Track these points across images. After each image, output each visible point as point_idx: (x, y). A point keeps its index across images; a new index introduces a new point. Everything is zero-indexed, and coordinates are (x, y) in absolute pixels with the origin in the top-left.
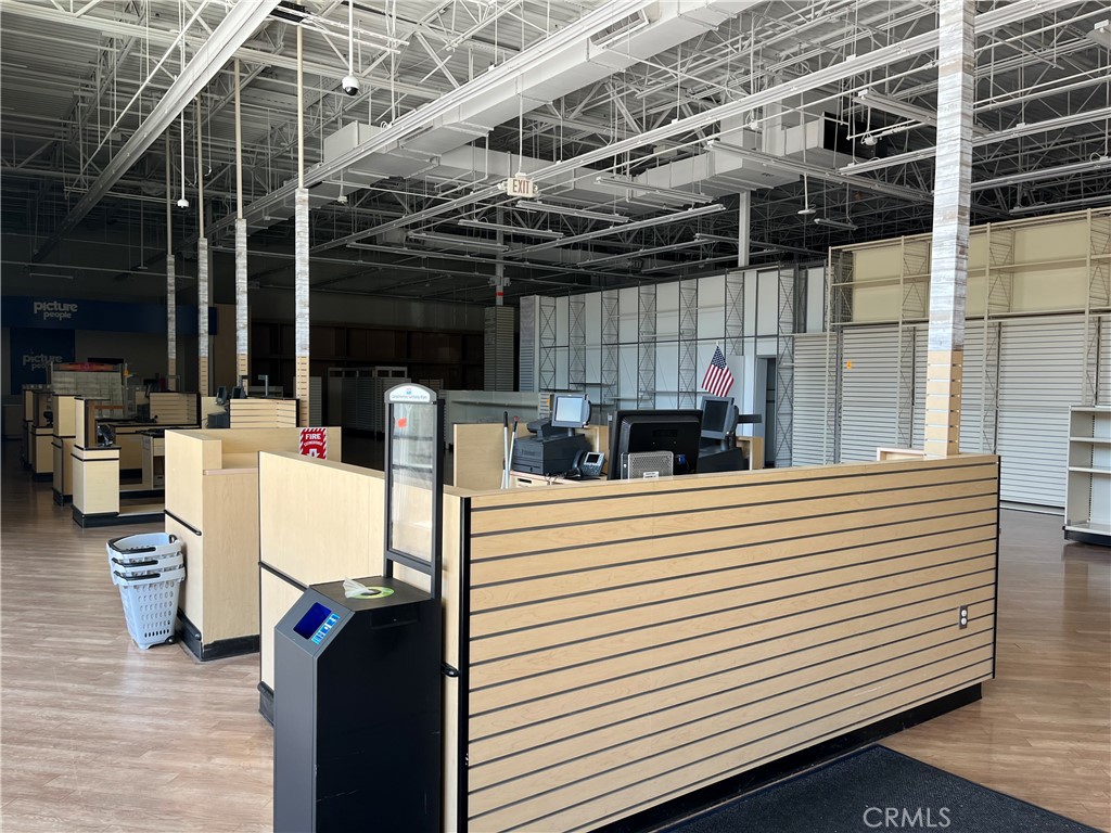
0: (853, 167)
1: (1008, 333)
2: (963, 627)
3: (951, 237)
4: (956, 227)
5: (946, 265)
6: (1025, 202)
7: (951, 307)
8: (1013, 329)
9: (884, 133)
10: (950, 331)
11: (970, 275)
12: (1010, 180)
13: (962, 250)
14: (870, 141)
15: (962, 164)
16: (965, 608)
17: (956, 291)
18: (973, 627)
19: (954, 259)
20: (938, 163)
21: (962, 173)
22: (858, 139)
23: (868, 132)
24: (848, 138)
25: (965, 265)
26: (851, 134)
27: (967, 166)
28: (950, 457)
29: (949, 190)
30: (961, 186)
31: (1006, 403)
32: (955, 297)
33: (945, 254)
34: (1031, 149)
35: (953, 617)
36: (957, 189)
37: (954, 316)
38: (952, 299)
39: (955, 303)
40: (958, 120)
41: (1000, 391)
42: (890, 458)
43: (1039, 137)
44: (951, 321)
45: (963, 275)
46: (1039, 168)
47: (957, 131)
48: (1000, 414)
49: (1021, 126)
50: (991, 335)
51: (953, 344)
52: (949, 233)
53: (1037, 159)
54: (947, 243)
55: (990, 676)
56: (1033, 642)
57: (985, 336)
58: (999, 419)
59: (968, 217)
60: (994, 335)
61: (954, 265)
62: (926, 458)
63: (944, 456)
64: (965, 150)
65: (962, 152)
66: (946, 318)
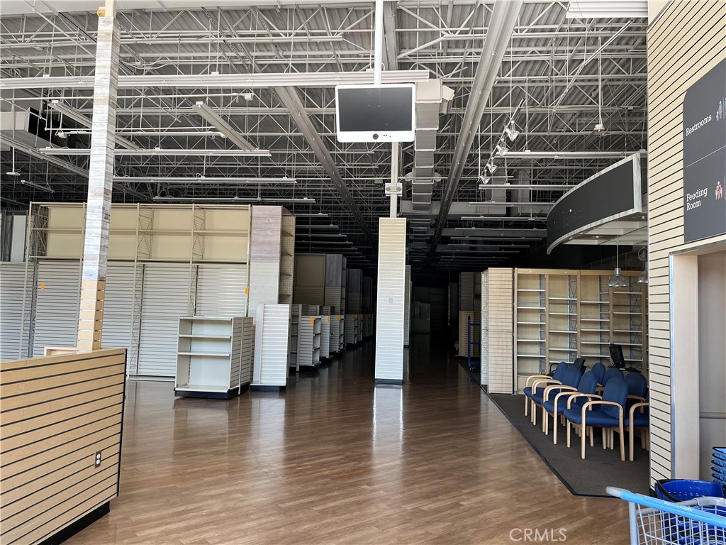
0: (49, 150)
1: (149, 271)
2: (97, 466)
3: (99, 207)
4: (102, 201)
5: (96, 225)
6: (163, 195)
7: (98, 252)
8: (152, 270)
9: (72, 132)
10: (97, 268)
11: (112, 232)
12: (153, 179)
13: (106, 217)
14: (61, 135)
15: (107, 162)
16: (99, 453)
17: (101, 242)
18: (104, 465)
19: (101, 222)
20: (92, 159)
21: (107, 168)
22: (54, 132)
23: (60, 129)
24: (46, 129)
25: (108, 226)
26: (49, 127)
27: (111, 165)
28: (94, 351)
29: (99, 177)
30: (106, 176)
31: (146, 314)
32: (101, 246)
33: (95, 217)
34: (167, 164)
35: (91, 460)
36: (104, 177)
37: (100, 258)
38: (99, 247)
39: (101, 250)
40: (105, 134)
41: (143, 307)
42: (54, 354)
43: (172, 158)
44: (98, 261)
45: (107, 233)
46: (172, 176)
47: (104, 141)
48: (143, 321)
49: (158, 149)
50: (139, 272)
51: (99, 276)
52: (98, 204)
53: (171, 171)
54: (97, 210)
55: (116, 495)
56: (148, 465)
57: (135, 272)
58: (142, 324)
59: (110, 196)
60: (140, 272)
61: (100, 226)
62: (78, 353)
63: (90, 351)
64: (109, 154)
65: (107, 155)
66: (95, 259)
